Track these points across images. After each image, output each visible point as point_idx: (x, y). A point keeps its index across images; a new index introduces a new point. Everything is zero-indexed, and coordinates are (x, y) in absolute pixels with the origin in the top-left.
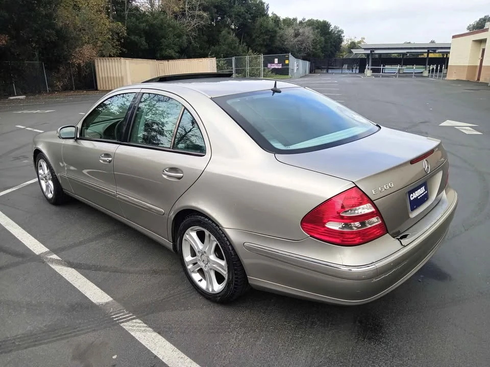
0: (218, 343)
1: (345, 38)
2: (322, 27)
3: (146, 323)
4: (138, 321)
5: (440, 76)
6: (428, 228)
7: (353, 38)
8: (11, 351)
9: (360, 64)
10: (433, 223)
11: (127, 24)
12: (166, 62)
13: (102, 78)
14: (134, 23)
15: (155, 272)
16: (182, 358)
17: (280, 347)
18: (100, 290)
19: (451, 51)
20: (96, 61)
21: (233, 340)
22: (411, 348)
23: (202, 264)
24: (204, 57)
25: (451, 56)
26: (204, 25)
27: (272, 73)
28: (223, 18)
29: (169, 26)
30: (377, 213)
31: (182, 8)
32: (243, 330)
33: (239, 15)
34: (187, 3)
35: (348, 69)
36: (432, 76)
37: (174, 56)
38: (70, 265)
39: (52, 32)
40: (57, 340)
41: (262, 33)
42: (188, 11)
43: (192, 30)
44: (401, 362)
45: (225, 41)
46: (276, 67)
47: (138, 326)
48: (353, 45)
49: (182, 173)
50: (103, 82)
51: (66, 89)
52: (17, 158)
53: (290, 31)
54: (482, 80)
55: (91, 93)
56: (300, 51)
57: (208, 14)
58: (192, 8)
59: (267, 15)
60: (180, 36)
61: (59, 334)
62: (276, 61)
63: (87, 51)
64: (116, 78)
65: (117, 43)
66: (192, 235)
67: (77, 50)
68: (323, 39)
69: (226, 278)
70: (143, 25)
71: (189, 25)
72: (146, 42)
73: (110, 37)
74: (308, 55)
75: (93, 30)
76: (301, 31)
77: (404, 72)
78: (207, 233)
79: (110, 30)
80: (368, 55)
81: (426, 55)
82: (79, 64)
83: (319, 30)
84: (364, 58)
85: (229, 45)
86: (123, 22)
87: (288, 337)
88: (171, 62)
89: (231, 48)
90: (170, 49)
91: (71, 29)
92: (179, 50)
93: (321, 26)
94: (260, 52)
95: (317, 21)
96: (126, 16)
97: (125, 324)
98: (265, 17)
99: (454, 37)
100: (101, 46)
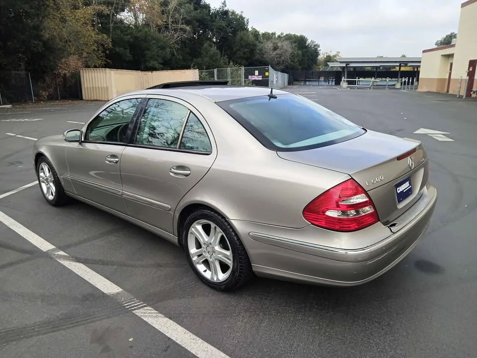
0: (226, 326)
1: (321, 52)
2: (300, 42)
3: (156, 310)
4: (148, 308)
5: (412, 89)
6: (413, 218)
7: (329, 52)
8: (31, 336)
9: (336, 76)
10: (417, 214)
11: (112, 36)
12: (149, 73)
13: (87, 88)
14: (118, 36)
15: (160, 266)
16: (194, 339)
17: (283, 328)
18: (109, 282)
19: (421, 64)
20: (81, 71)
21: (239, 323)
22: (401, 326)
23: (207, 256)
24: (187, 69)
25: (421, 70)
26: (187, 39)
27: (252, 84)
28: (204, 32)
29: (153, 39)
30: (370, 203)
31: (166, 22)
32: (248, 314)
33: (220, 29)
34: (170, 17)
35: (325, 81)
36: (404, 88)
37: (158, 67)
38: (78, 260)
39: (39, 43)
40: (74, 326)
41: (242, 47)
42: (171, 25)
43: (176, 43)
44: (393, 338)
45: (207, 53)
46: (257, 79)
47: (149, 313)
48: (329, 59)
49: (189, 170)
50: (88, 92)
51: (52, 98)
52: (12, 164)
53: (269, 45)
54: (451, 92)
55: (76, 102)
56: (278, 63)
57: (190, 28)
58: (175, 22)
59: (247, 30)
60: (163, 48)
61: (75, 321)
62: (257, 72)
63: (73, 61)
64: (101, 88)
65: (102, 54)
66: (197, 229)
67: (63, 60)
68: (300, 52)
69: (231, 267)
70: (127, 38)
71: (172, 38)
72: (130, 54)
73: (96, 49)
74: (287, 67)
75: (79, 42)
76: (279, 44)
77: (378, 84)
78: (213, 225)
79: (96, 42)
80: (343, 68)
81: (397, 69)
82: (65, 75)
83: (297, 44)
84: (340, 71)
85: (211, 57)
86: (108, 34)
87: (290, 320)
88: (155, 73)
89: (213, 61)
90: (154, 61)
91: (58, 40)
92: (163, 62)
93: (298, 40)
94: (241, 65)
95: (294, 35)
96: (111, 28)
97: (137, 311)
98: (245, 32)
99: (424, 52)
100: (86, 57)
